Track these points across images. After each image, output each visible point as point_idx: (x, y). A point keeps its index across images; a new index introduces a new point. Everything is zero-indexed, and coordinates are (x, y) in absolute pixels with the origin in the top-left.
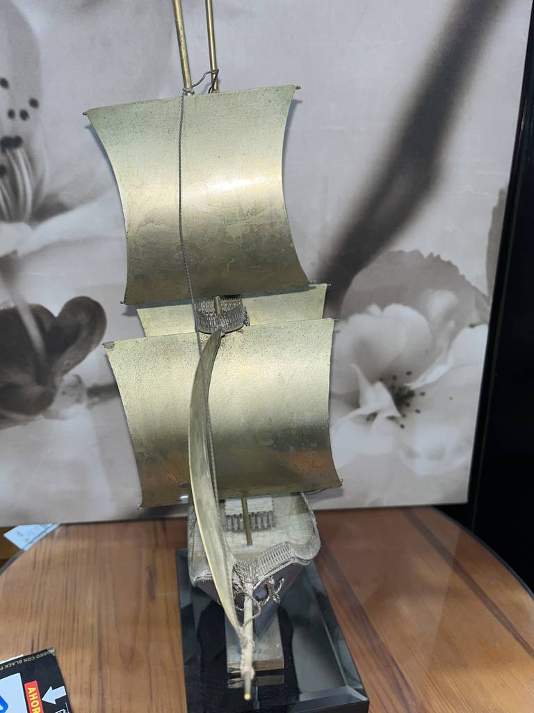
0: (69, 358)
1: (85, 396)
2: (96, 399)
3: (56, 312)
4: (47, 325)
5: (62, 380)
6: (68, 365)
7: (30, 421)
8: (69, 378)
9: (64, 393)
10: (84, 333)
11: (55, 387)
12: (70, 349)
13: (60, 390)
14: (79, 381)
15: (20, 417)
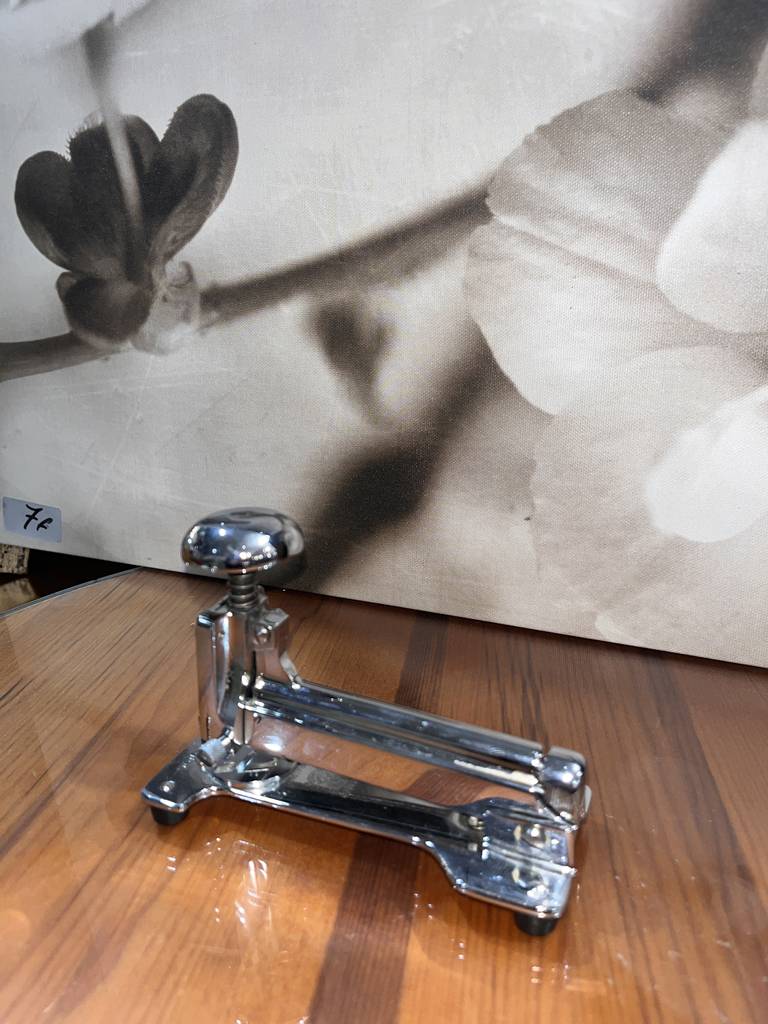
0: (176, 229)
1: (197, 307)
2: (214, 315)
3: (160, 129)
4: (146, 159)
5: (163, 273)
6: (174, 241)
7: (113, 352)
8: (173, 268)
9: (165, 299)
10: (202, 176)
11: (151, 286)
12: (178, 209)
13: (160, 294)
14: (190, 276)
15: (99, 343)
